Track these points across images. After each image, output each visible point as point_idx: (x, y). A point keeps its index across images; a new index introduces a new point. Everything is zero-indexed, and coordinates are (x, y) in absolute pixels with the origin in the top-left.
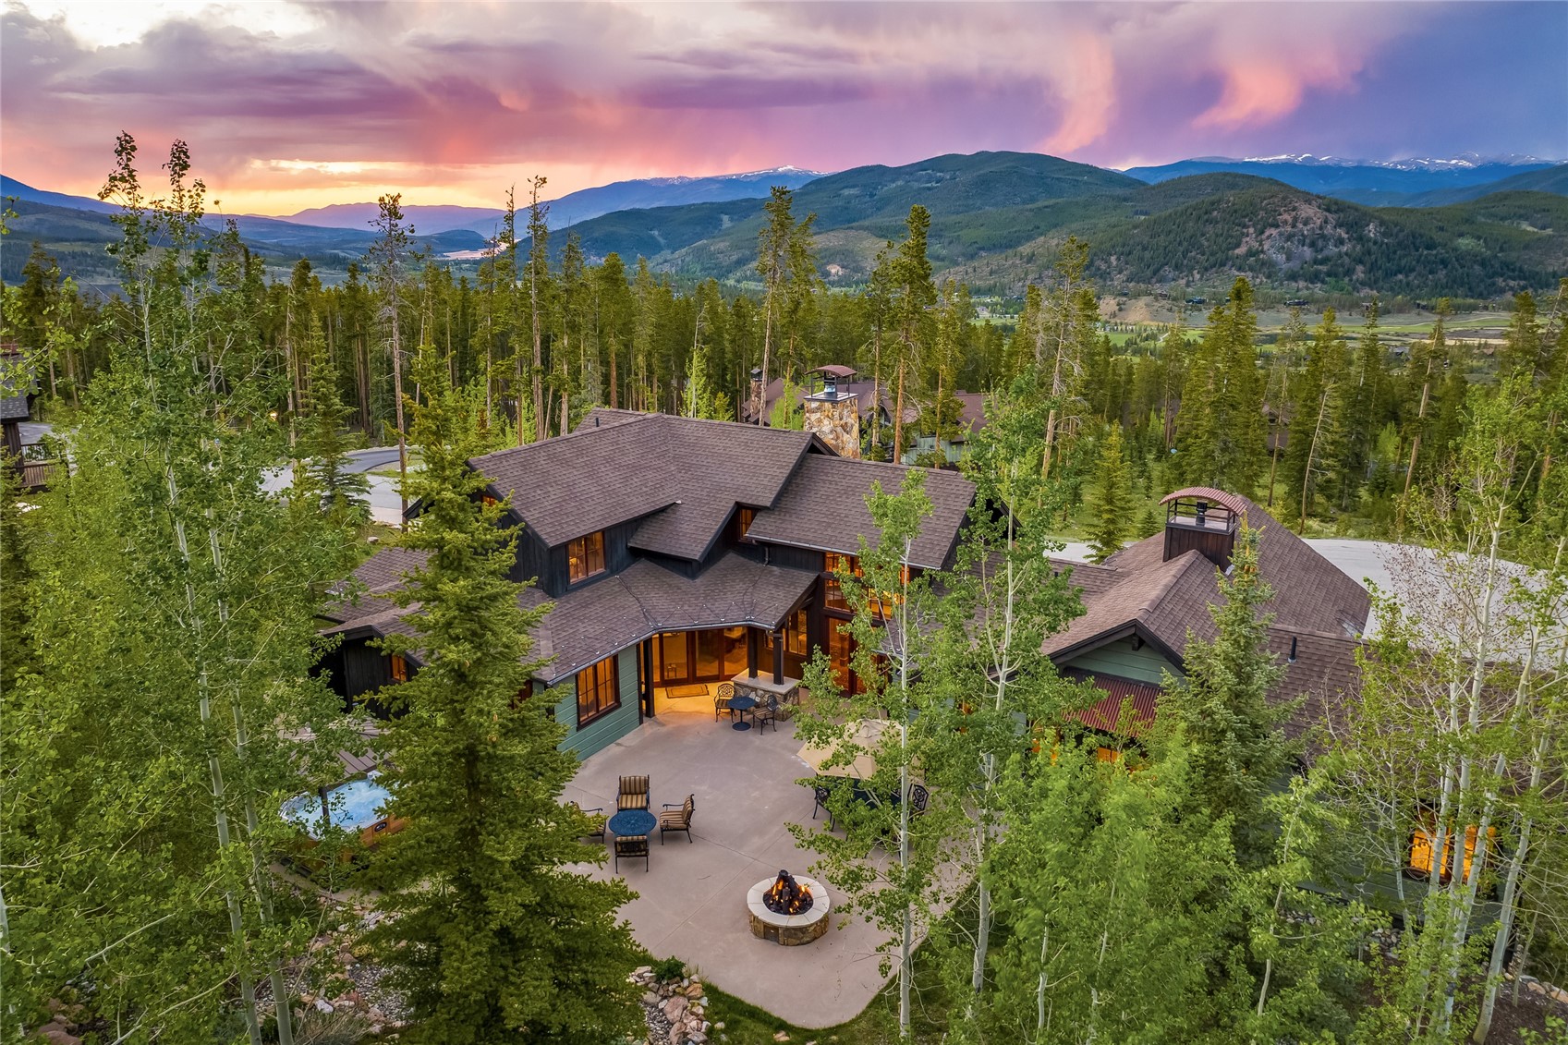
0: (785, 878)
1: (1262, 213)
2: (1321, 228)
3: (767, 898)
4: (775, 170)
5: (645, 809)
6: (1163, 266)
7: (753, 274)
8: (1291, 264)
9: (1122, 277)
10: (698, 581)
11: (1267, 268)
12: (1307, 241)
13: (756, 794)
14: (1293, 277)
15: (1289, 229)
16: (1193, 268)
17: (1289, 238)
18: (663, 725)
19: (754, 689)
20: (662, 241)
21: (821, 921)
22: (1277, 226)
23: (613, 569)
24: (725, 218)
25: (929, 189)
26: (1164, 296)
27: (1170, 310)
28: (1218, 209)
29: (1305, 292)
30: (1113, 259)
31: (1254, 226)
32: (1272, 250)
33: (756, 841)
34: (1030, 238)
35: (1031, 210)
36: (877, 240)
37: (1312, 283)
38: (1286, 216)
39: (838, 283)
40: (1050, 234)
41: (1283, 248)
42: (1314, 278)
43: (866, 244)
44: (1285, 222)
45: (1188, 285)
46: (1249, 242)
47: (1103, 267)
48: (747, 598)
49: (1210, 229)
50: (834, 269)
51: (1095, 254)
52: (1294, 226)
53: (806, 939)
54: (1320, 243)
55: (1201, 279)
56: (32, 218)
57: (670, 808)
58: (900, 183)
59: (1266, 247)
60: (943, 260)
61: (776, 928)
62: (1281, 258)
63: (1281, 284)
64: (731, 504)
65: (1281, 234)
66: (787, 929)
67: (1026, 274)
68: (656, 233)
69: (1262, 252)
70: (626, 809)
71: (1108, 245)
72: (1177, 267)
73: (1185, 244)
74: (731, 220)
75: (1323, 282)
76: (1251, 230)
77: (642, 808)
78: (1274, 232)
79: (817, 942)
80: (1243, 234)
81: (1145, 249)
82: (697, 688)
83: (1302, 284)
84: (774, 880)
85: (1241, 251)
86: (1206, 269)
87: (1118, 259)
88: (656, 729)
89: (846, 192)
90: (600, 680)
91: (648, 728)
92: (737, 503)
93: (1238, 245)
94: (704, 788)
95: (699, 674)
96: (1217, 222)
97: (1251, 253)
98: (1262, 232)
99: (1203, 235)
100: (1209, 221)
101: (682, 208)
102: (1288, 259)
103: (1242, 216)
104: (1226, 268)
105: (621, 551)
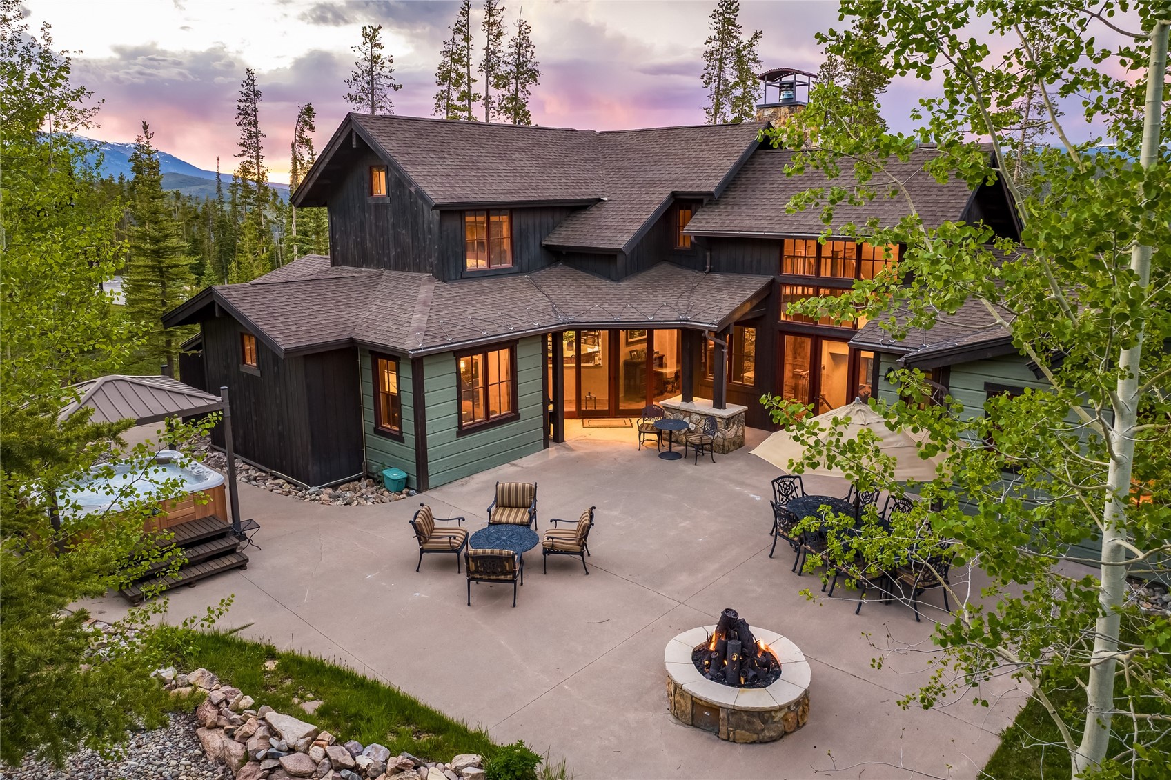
0: (731, 626)
3: (699, 655)
5: (528, 525)
10: (623, 285)
13: (686, 524)
18: (572, 450)
19: (689, 413)
21: (797, 703)
23: (522, 268)
33: (684, 579)
48: (683, 301)
53: (767, 734)
56: (197, 188)
57: (560, 525)
61: (715, 709)
64: (667, 194)
66: (735, 712)
70: (500, 523)
77: (522, 524)
79: (788, 740)
82: (620, 421)
84: (712, 629)
88: (563, 453)
90: (493, 378)
91: (553, 451)
92: (673, 194)
94: (615, 513)
95: (623, 406)
105: (534, 250)
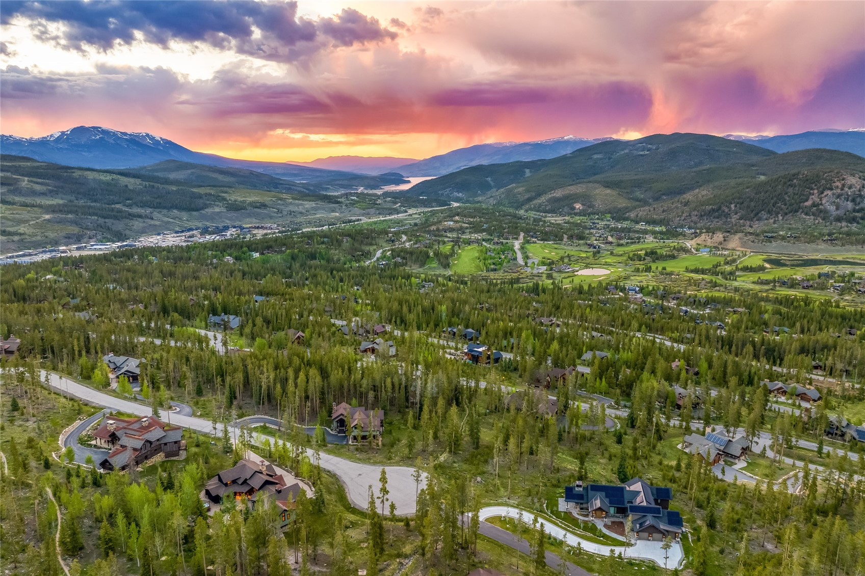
1: (823, 182)
2: (860, 191)
4: (563, 138)
6: (761, 211)
7: (535, 207)
8: (838, 212)
9: (737, 216)
11: (823, 214)
12: (850, 198)
14: (839, 219)
15: (839, 191)
16: (778, 213)
17: (839, 196)
20: (492, 183)
22: (831, 189)
24: (527, 171)
25: (642, 155)
26: (751, 234)
27: (753, 242)
28: (797, 178)
29: (846, 229)
30: (733, 206)
31: (817, 189)
32: (828, 203)
34: (692, 189)
35: (695, 172)
36: (604, 189)
37: (851, 223)
38: (838, 184)
39: (579, 214)
40: (702, 188)
41: (834, 202)
42: (853, 220)
43: (597, 191)
44: (837, 187)
45: (774, 223)
46: (815, 198)
47: (726, 210)
49: (791, 190)
50: (578, 206)
51: (722, 203)
52: (842, 189)
54: (858, 200)
55: (783, 219)
58: (626, 151)
59: (824, 202)
60: (640, 201)
62: (833, 208)
63: (831, 224)
65: (833, 194)
67: (683, 213)
68: (489, 179)
69: (821, 204)
71: (730, 198)
72: (769, 212)
73: (775, 199)
74: (531, 172)
75: (858, 223)
76: (816, 191)
78: (829, 193)
80: (810, 194)
81: (751, 200)
83: (844, 224)
85: (808, 203)
86: (786, 214)
87: (736, 206)
89: (595, 156)
93: (807, 200)
96: (795, 186)
97: (814, 205)
98: (822, 193)
99: (786, 193)
100: (791, 186)
101: (505, 164)
102: (837, 209)
103: (812, 182)
104: (798, 214)
